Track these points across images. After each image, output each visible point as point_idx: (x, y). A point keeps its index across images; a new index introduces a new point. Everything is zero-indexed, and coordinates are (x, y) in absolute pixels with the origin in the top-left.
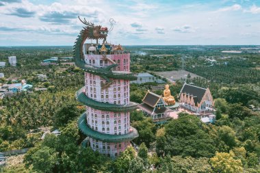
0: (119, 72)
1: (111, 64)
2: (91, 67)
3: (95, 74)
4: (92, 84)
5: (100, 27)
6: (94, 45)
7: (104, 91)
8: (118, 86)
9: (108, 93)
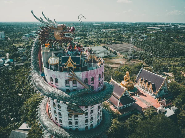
4: (56, 107)
8: (91, 108)
9: (78, 119)
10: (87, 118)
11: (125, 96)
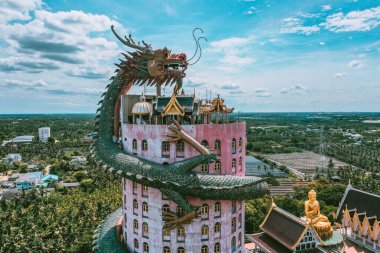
0: (219, 178)
1: (195, 154)
2: (136, 161)
3: (144, 183)
4: (139, 210)
5: (165, 52)
6: (149, 100)
7: (173, 233)
8: (216, 217)
9: (184, 242)
10: (206, 243)
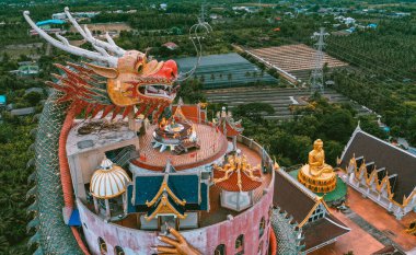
11: (316, 217)
